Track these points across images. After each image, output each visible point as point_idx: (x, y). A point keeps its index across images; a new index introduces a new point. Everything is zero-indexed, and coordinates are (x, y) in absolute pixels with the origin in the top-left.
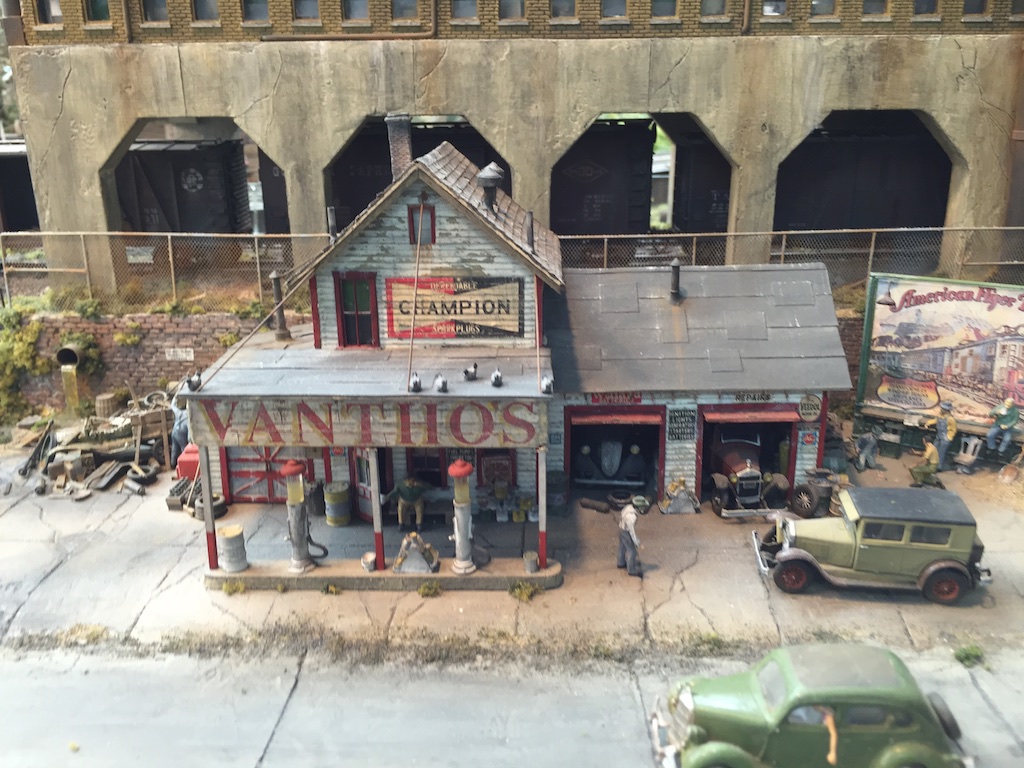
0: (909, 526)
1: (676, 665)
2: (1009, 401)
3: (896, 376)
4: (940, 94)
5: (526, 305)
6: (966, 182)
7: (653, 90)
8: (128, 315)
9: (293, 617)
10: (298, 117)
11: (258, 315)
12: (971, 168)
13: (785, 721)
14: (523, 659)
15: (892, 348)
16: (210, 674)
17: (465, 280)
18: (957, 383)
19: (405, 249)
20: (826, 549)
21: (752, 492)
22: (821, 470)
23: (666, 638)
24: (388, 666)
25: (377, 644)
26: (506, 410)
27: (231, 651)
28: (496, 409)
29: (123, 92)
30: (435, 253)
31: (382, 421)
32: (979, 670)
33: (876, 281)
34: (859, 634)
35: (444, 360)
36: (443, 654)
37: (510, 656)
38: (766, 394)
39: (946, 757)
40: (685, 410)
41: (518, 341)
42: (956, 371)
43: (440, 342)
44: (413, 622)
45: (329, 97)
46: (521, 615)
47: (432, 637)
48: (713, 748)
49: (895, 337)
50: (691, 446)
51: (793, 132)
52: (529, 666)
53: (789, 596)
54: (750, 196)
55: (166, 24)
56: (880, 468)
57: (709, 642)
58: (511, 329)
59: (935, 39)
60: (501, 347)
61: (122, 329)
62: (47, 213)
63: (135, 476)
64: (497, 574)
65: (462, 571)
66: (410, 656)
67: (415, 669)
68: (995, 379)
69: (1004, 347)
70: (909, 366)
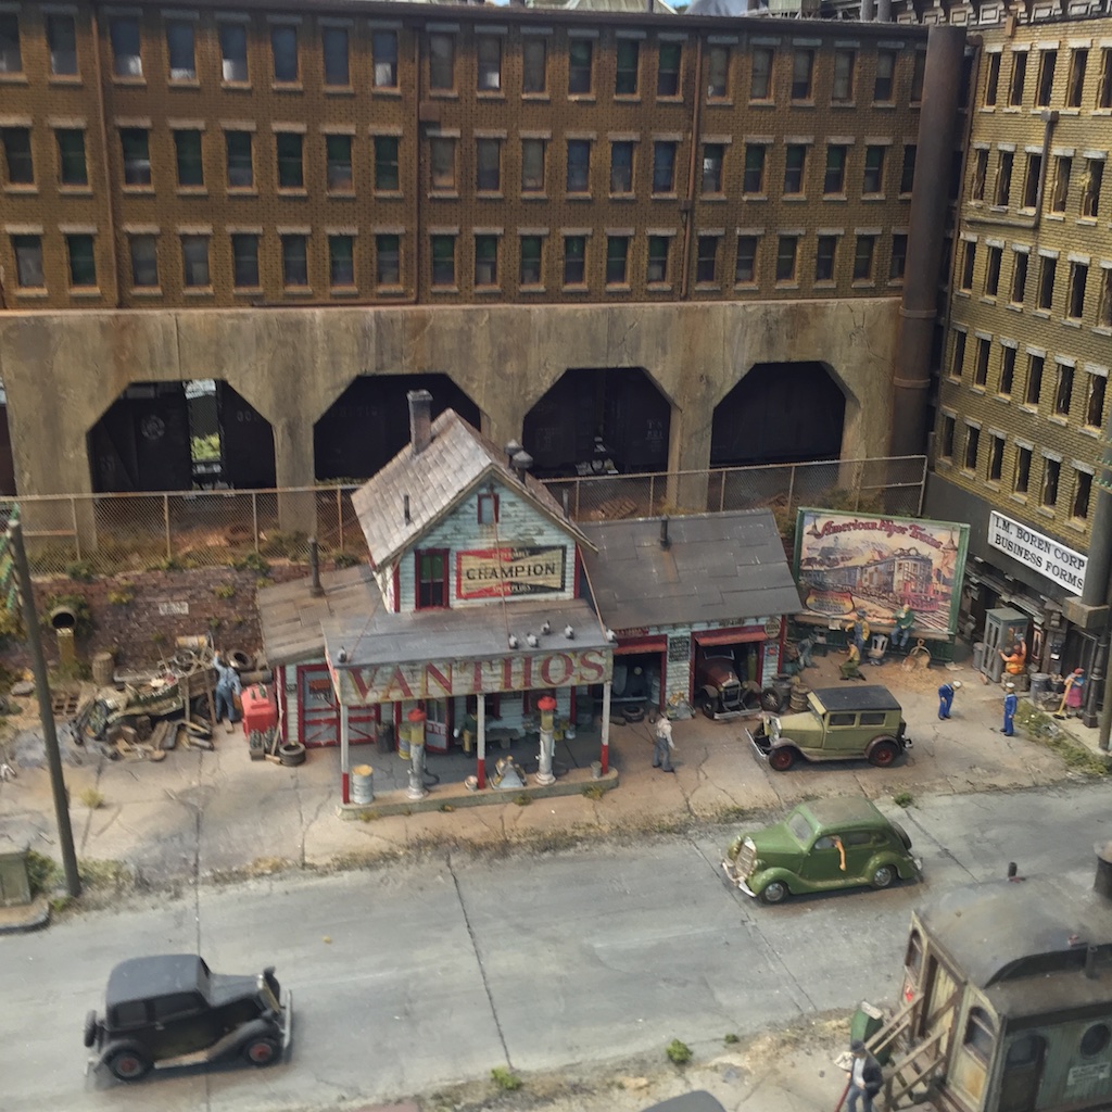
0: (858, 714)
1: (717, 831)
2: (906, 607)
3: (820, 589)
4: (838, 349)
5: (567, 566)
6: (859, 417)
7: (611, 349)
8: (121, 574)
9: (427, 833)
10: (291, 378)
11: (257, 567)
12: (862, 407)
13: (813, 849)
14: (611, 841)
15: (816, 567)
16: (385, 881)
17: (521, 549)
18: (867, 594)
19: (474, 528)
20: (803, 735)
21: (734, 698)
22: (782, 675)
23: (705, 814)
24: (515, 858)
25: (500, 844)
26: (583, 657)
27: (392, 862)
28: (576, 656)
29: (117, 360)
30: (499, 530)
31: (491, 673)
32: (911, 809)
33: (803, 515)
34: (831, 793)
35: (510, 616)
36: (552, 844)
37: (600, 840)
38: (741, 620)
39: (905, 859)
40: (682, 637)
41: (560, 595)
42: (867, 583)
43: (496, 600)
44: (521, 825)
45: (322, 360)
46: (598, 810)
47: (539, 833)
48: (771, 872)
49: (819, 558)
50: (686, 665)
51: (725, 381)
52: (616, 845)
53: (780, 773)
54: (691, 436)
55: (157, 291)
56: (814, 666)
57: (735, 812)
58: (555, 586)
59: (833, 302)
60: (547, 601)
61: (114, 588)
62: (27, 475)
63: (198, 734)
64: (572, 781)
65: (547, 783)
66: (529, 849)
67: (535, 858)
68: (895, 589)
69: (900, 565)
70: (830, 581)
